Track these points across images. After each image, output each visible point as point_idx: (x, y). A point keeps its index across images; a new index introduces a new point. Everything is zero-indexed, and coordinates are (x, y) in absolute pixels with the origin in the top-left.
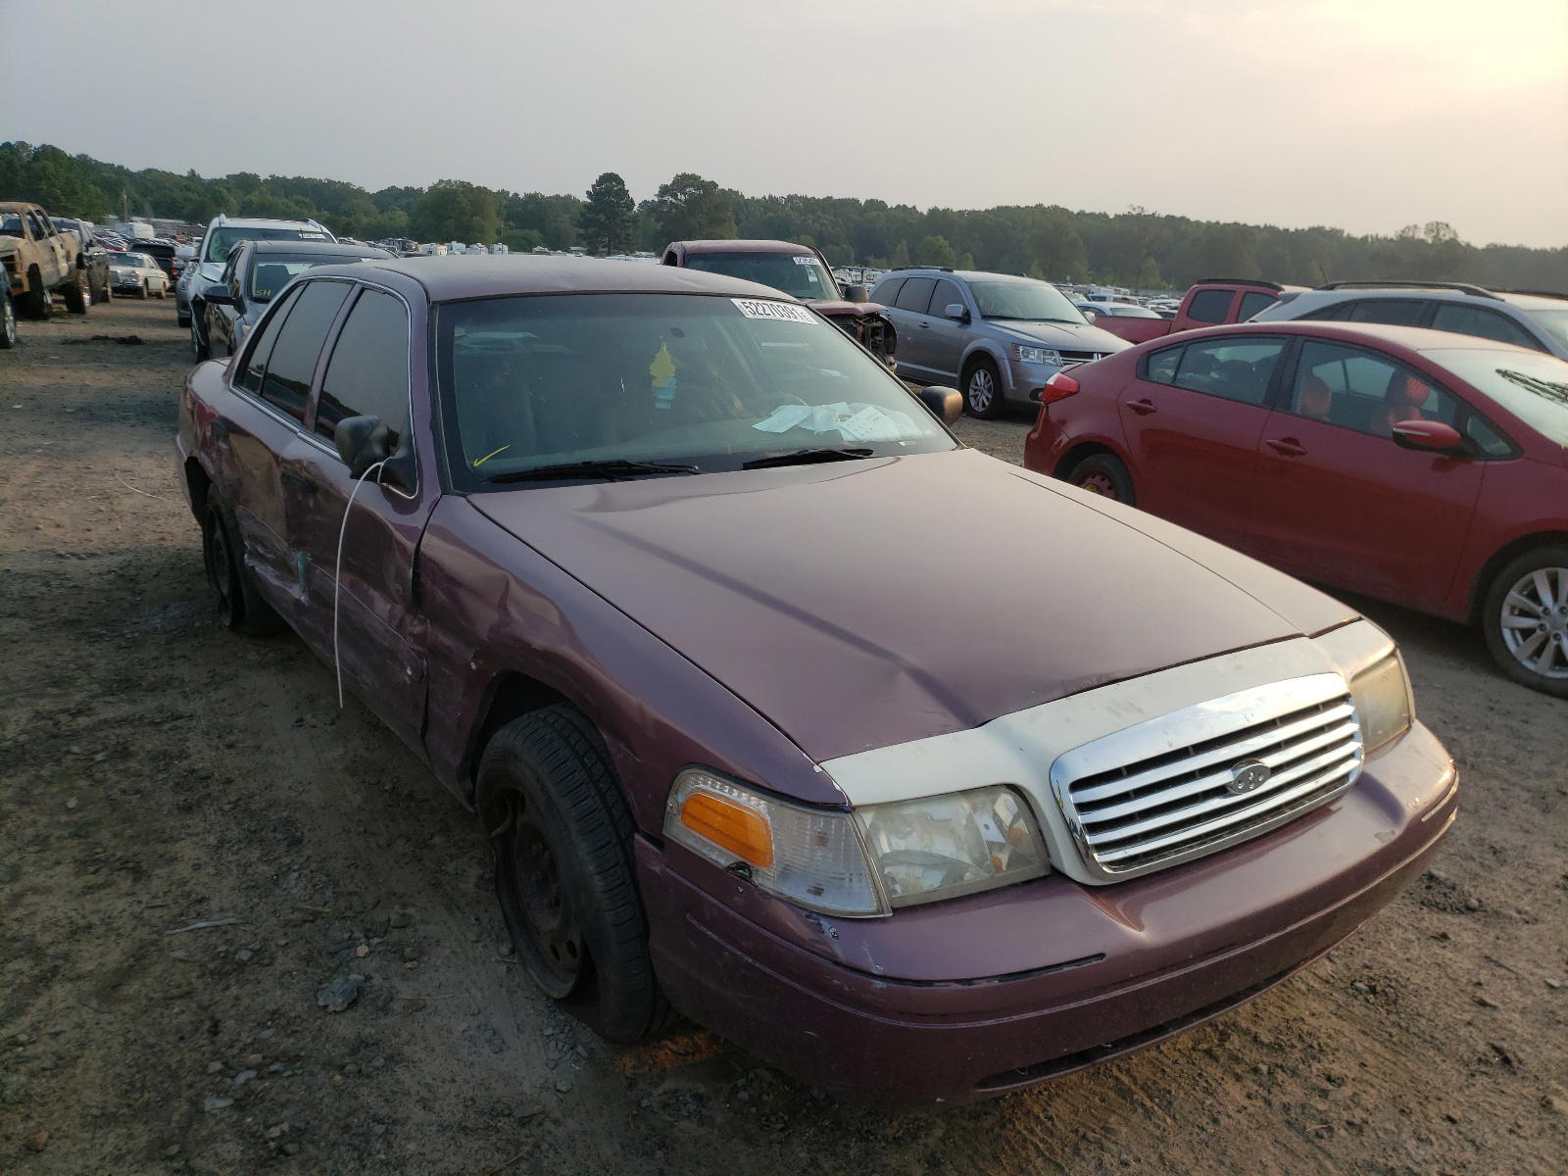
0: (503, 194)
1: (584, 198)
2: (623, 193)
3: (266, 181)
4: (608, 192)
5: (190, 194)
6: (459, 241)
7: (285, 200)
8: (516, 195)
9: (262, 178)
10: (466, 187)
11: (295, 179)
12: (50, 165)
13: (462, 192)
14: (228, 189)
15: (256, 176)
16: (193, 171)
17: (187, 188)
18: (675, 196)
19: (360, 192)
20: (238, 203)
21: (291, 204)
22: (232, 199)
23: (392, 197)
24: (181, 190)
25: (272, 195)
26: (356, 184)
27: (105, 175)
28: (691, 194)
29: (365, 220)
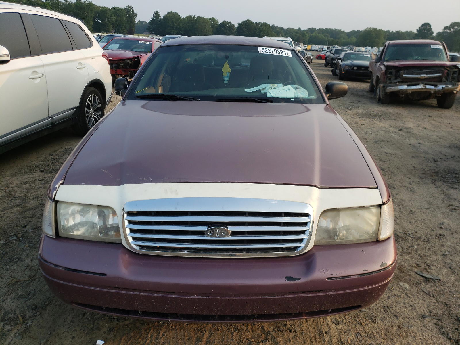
0: (388, 31)
1: (416, 32)
2: (430, 29)
3: (318, 30)
4: (424, 29)
5: (297, 34)
6: (369, 46)
7: (322, 35)
8: (393, 32)
9: (317, 29)
10: (375, 30)
11: (326, 29)
12: (264, 28)
13: (374, 31)
14: (307, 32)
15: (315, 28)
16: (299, 28)
17: (297, 33)
18: (450, 30)
19: (343, 32)
20: (309, 36)
21: (323, 36)
22: (307, 35)
23: (353, 33)
24: (295, 33)
25: (318, 34)
26: (343, 30)
27: (278, 30)
28: (456, 29)
29: (343, 40)
